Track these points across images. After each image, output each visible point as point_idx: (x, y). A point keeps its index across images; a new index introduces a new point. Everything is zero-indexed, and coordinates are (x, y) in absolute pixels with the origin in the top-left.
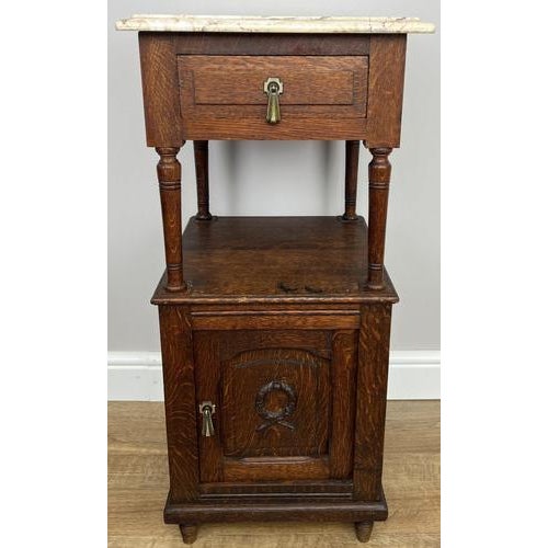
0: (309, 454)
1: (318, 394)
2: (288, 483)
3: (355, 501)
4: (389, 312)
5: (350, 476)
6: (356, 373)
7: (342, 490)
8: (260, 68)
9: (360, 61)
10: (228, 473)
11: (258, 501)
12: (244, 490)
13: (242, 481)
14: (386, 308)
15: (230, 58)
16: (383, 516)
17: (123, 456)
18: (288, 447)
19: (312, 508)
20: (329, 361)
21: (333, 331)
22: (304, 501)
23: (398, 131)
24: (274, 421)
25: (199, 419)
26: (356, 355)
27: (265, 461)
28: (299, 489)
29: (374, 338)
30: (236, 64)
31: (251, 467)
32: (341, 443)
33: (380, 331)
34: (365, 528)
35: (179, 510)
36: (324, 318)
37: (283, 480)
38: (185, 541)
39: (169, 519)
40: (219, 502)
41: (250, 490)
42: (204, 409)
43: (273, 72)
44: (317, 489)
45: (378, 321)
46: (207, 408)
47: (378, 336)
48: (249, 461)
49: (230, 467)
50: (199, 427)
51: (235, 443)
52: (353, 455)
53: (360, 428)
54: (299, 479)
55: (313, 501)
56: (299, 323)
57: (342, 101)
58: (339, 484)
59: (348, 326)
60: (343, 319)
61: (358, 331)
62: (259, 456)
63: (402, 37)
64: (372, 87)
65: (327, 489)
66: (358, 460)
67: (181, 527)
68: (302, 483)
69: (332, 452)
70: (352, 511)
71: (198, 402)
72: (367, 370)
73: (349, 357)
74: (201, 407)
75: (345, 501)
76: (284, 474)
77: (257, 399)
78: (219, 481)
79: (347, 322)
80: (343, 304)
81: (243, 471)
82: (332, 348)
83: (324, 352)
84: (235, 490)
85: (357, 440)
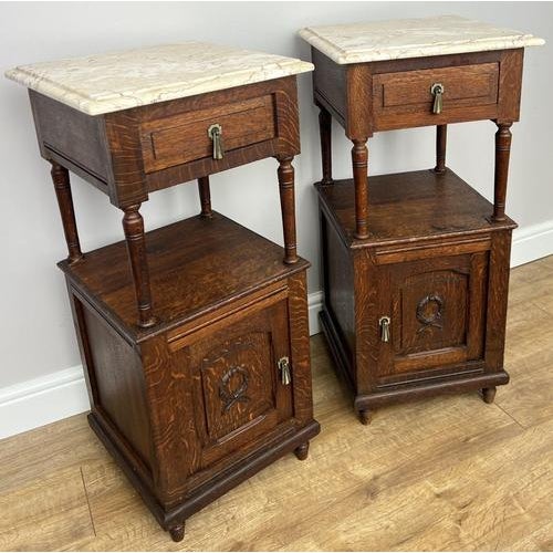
0: (453, 346)
1: (459, 301)
2: (438, 368)
3: (486, 373)
4: (510, 235)
5: (482, 356)
6: (487, 281)
7: (477, 367)
8: (428, 77)
9: (493, 66)
10: (398, 367)
11: (418, 384)
12: (409, 378)
14: (508, 233)
15: (408, 73)
16: (505, 381)
18: (438, 343)
19: (458, 383)
20: (467, 275)
21: (471, 254)
23: (518, 110)
24: (430, 324)
26: (487, 269)
27: (422, 355)
28: (447, 371)
29: (500, 255)
30: (412, 76)
31: (413, 360)
32: (475, 334)
33: (504, 249)
34: (491, 393)
35: (364, 399)
36: (466, 246)
37: (435, 366)
41: (413, 377)
42: (382, 321)
43: (438, 80)
44: (460, 369)
45: (503, 243)
46: (385, 321)
47: (503, 253)
48: (411, 356)
49: (398, 362)
50: (380, 335)
52: (484, 341)
53: (490, 320)
54: (446, 364)
55: (457, 378)
56: (450, 251)
57: (482, 94)
58: (475, 363)
59: (482, 249)
60: (480, 244)
61: (489, 252)
63: (521, 50)
64: (501, 82)
65: (467, 368)
66: (488, 343)
69: (469, 341)
71: (378, 317)
72: (494, 277)
73: (481, 271)
74: (380, 320)
76: (436, 362)
77: (418, 310)
78: (391, 374)
79: (482, 246)
80: (481, 233)
81: (408, 364)
82: (471, 267)
83: (465, 270)
84: (403, 379)
85: (488, 329)
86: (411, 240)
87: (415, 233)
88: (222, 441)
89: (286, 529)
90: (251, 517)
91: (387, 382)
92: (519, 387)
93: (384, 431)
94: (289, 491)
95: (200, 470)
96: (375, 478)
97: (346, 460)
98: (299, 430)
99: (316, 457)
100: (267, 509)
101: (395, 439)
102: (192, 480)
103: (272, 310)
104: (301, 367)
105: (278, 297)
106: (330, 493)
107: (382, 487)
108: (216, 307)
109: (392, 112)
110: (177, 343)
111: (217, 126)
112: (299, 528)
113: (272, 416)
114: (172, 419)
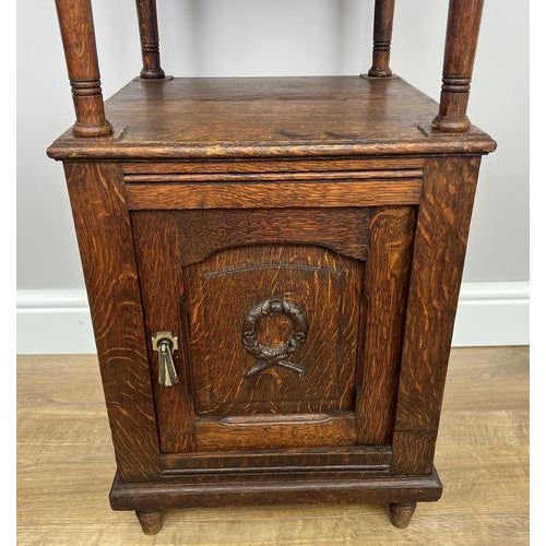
0: (325, 410)
1: (341, 320)
2: (293, 452)
3: (393, 474)
4: (475, 171)
5: (388, 440)
6: (406, 282)
7: (375, 460)
10: (203, 439)
12: (227, 462)
13: (225, 450)
16: (434, 495)
17: (61, 421)
19: (331, 486)
20: (362, 263)
21: (373, 209)
22: (318, 476)
24: (272, 362)
25: (152, 360)
26: (409, 253)
27: (258, 420)
28: (311, 460)
29: (443, 221)
31: (238, 430)
32: (376, 393)
33: (455, 207)
34: (406, 511)
35: (132, 492)
36: (358, 186)
37: (286, 447)
38: (146, 531)
39: (118, 504)
40: (192, 479)
41: (237, 462)
42: (159, 343)
45: (452, 189)
46: (164, 342)
47: (451, 218)
48: (234, 421)
49: (206, 430)
50: (153, 373)
51: (212, 396)
52: (393, 410)
54: (310, 446)
55: (331, 476)
56: (315, 195)
58: (370, 451)
59: (399, 200)
60: (393, 187)
61: (415, 208)
62: (249, 413)
65: (353, 459)
66: (401, 417)
67: (138, 514)
68: (314, 452)
69: (361, 408)
70: (389, 489)
71: (148, 334)
73: (396, 256)
74: (155, 341)
75: (380, 475)
76: (287, 439)
78: (190, 450)
82: (370, 242)
83: (354, 249)
85: (402, 388)
86: (210, 151)
91: (181, 464)
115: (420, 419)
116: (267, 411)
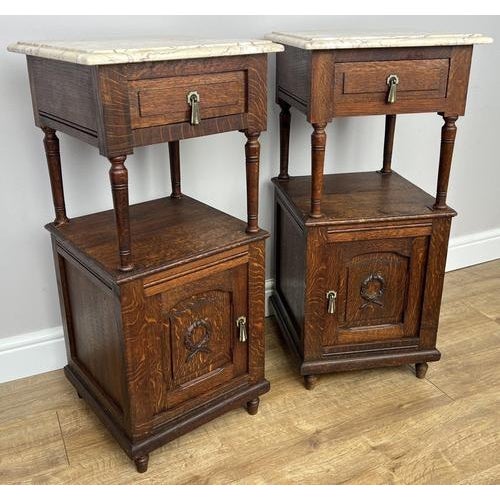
0: (393, 323)
2: (377, 342)
3: (420, 350)
4: (450, 222)
5: (417, 334)
6: (425, 264)
7: (412, 344)
8: (384, 69)
9: (444, 62)
10: (341, 338)
11: (359, 355)
12: (351, 348)
13: (349, 343)
14: (447, 220)
15: (367, 64)
16: (437, 358)
18: (379, 318)
19: (394, 356)
20: (408, 258)
21: (413, 238)
22: (388, 353)
23: (464, 106)
24: (372, 301)
26: (427, 253)
27: (363, 329)
28: (386, 345)
29: (440, 240)
30: (371, 67)
31: (355, 333)
32: (412, 313)
33: (443, 235)
35: (310, 365)
37: (375, 340)
41: (354, 349)
43: (394, 72)
44: (396, 345)
45: (442, 229)
47: (442, 239)
48: (353, 329)
49: (342, 334)
50: (327, 308)
53: (426, 300)
54: (385, 339)
55: (394, 352)
56: (394, 234)
57: (432, 87)
58: (410, 340)
59: (424, 234)
60: (423, 229)
61: (429, 237)
63: (471, 47)
64: (450, 78)
65: (403, 344)
66: (423, 322)
68: (387, 342)
69: (406, 319)
70: (419, 357)
71: (326, 291)
72: (433, 261)
73: (421, 254)
74: (328, 294)
75: (414, 351)
76: (375, 336)
77: (363, 288)
78: (334, 344)
79: (424, 231)
80: (423, 219)
81: (350, 336)
82: (412, 250)
83: (406, 253)
84: (345, 349)
85: (424, 309)
86: (361, 221)
87: (363, 216)
88: (185, 387)
89: (238, 467)
90: (206, 457)
91: (331, 351)
92: (449, 367)
93: (326, 395)
94: (241, 438)
95: (164, 410)
96: (318, 432)
97: (292, 416)
98: (252, 385)
99: (265, 413)
100: (221, 452)
101: (336, 402)
102: (157, 418)
103: (234, 272)
104: (256, 328)
105: (240, 261)
106: (277, 442)
107: (324, 439)
108: (187, 260)
109: (350, 99)
110: (152, 289)
111: (195, 93)
112: (250, 467)
113: (229, 369)
114: (143, 358)
115: (431, 323)
116: (367, 325)
